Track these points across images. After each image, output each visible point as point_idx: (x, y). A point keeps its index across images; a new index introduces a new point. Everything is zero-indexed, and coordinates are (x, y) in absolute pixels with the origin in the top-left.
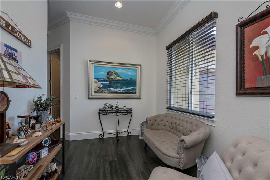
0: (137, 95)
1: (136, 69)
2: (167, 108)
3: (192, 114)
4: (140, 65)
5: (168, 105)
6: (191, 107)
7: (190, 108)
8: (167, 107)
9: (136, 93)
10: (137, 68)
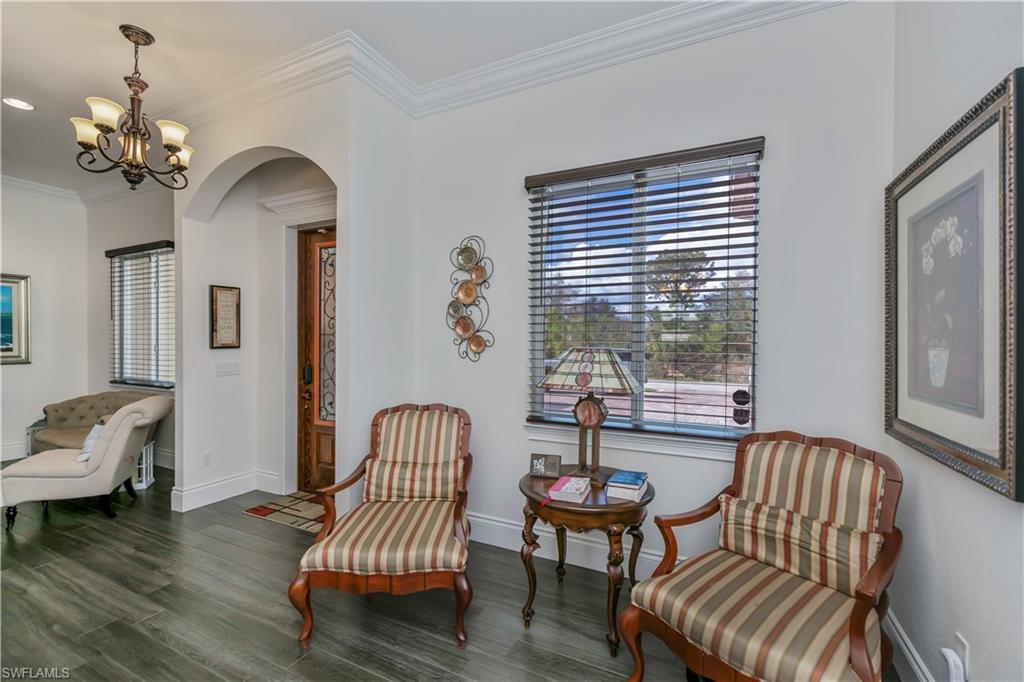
0: (17, 354)
1: (10, 288)
2: (111, 382)
3: (162, 387)
4: (25, 278)
5: (117, 375)
6: (158, 376)
7: (153, 378)
8: (112, 379)
9: (11, 350)
10: (16, 285)
